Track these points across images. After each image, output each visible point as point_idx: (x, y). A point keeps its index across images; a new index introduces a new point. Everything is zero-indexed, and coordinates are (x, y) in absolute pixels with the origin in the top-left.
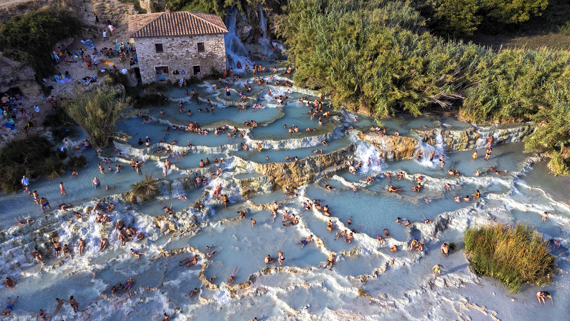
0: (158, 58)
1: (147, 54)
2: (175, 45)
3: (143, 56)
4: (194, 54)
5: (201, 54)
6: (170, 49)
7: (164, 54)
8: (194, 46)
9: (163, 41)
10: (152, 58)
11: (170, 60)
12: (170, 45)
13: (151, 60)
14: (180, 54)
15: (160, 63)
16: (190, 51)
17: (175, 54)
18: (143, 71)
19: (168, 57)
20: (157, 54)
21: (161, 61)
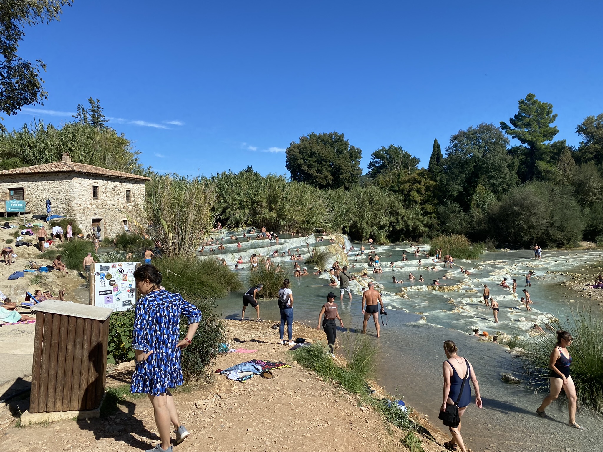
0: (94, 206)
1: (84, 199)
2: (108, 190)
3: (80, 202)
4: (122, 204)
5: (128, 204)
6: (105, 195)
7: (99, 201)
8: (123, 194)
9: (100, 183)
10: (89, 205)
11: (104, 209)
12: (105, 190)
13: (88, 208)
14: (112, 202)
15: (95, 214)
16: (120, 199)
17: (108, 202)
18: (81, 223)
19: (103, 206)
20: (94, 201)
21: (96, 211)
